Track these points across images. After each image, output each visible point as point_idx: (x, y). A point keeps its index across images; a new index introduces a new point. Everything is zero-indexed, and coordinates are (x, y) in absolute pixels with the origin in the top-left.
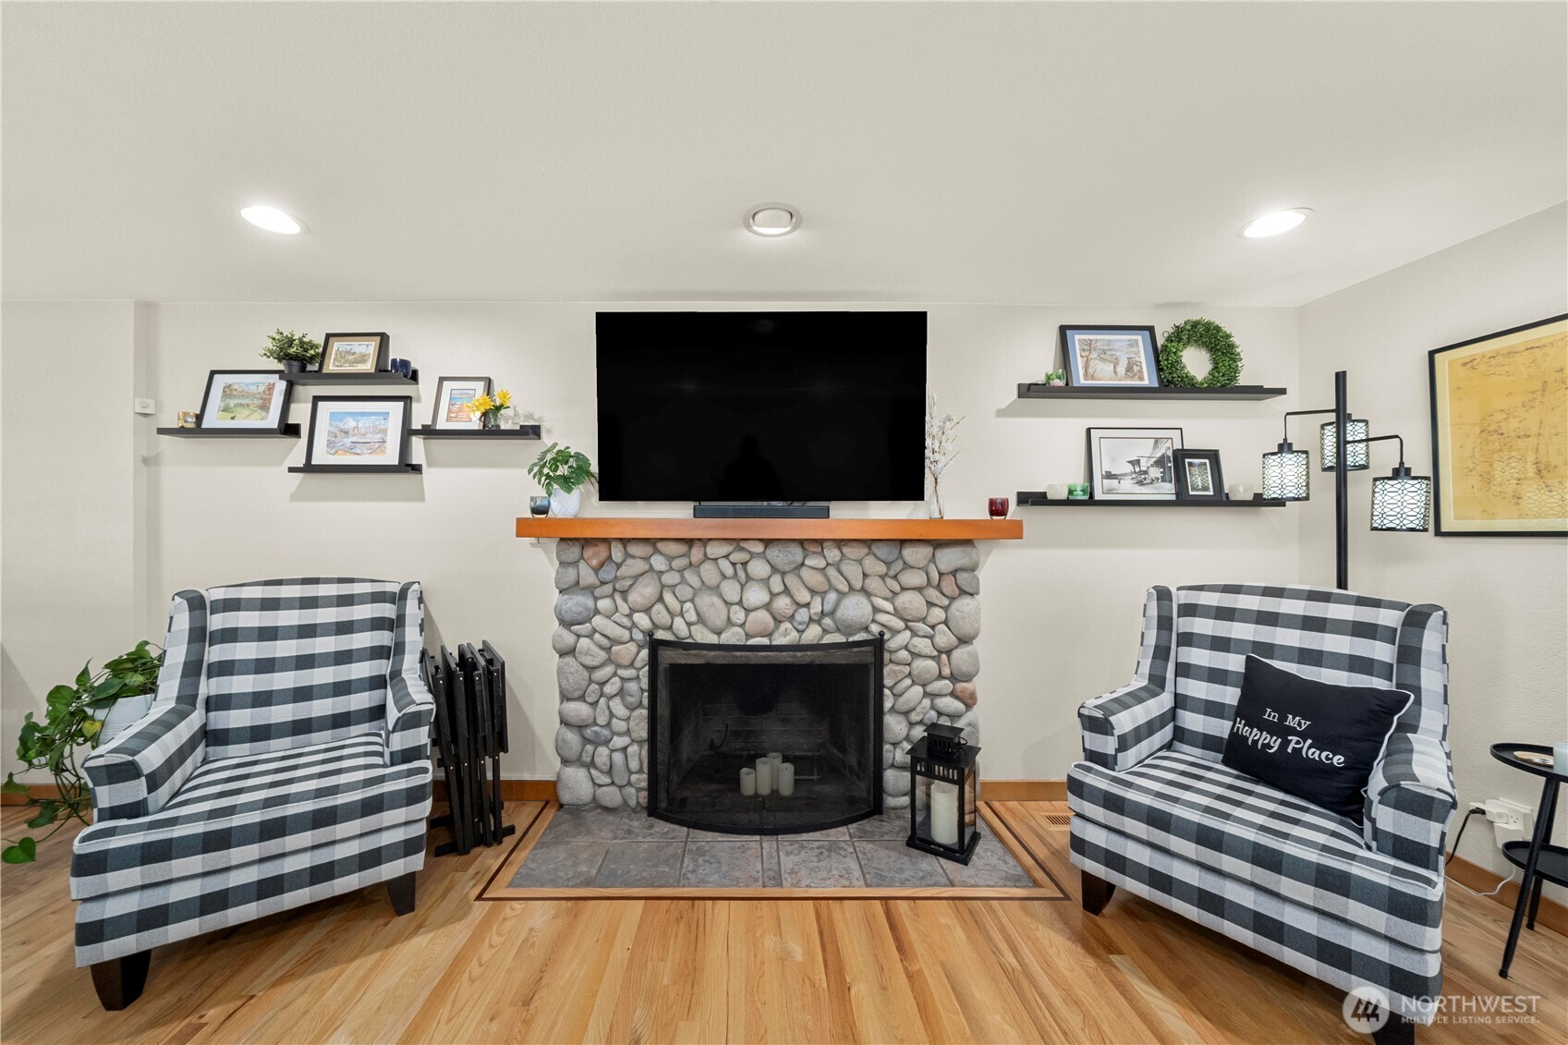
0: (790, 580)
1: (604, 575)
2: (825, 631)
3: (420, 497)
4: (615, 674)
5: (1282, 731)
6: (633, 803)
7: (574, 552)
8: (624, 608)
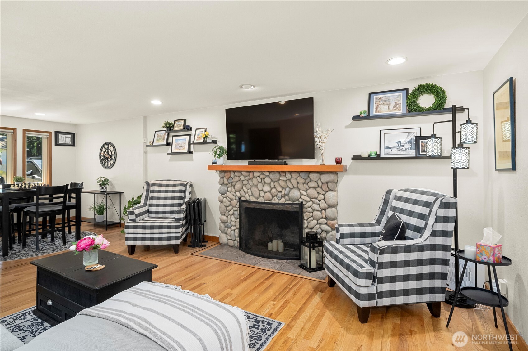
0: (276, 184)
1: (230, 181)
2: (286, 200)
3: (192, 160)
4: (232, 209)
6: (236, 245)
7: (223, 174)
8: (234, 190)
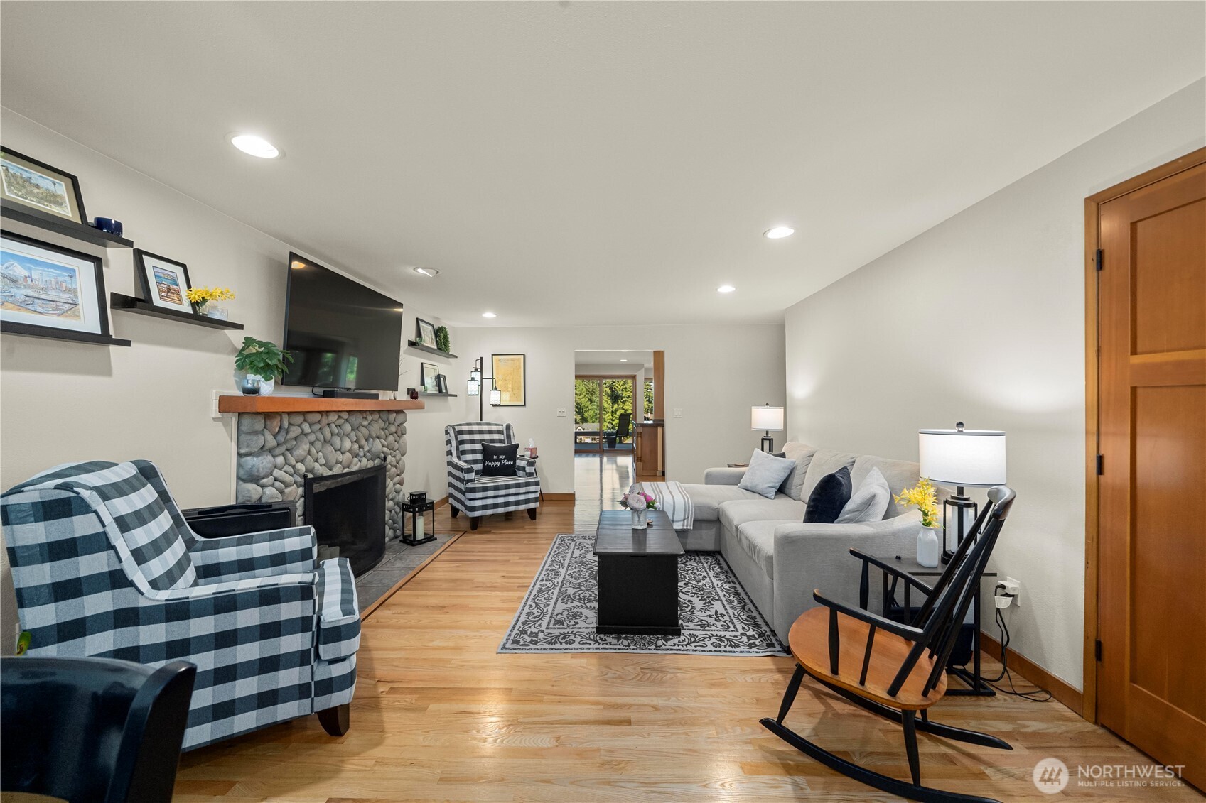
0: (358, 433)
1: (281, 438)
2: (368, 461)
3: (107, 371)
5: (499, 460)
7: (259, 424)
8: (292, 461)
